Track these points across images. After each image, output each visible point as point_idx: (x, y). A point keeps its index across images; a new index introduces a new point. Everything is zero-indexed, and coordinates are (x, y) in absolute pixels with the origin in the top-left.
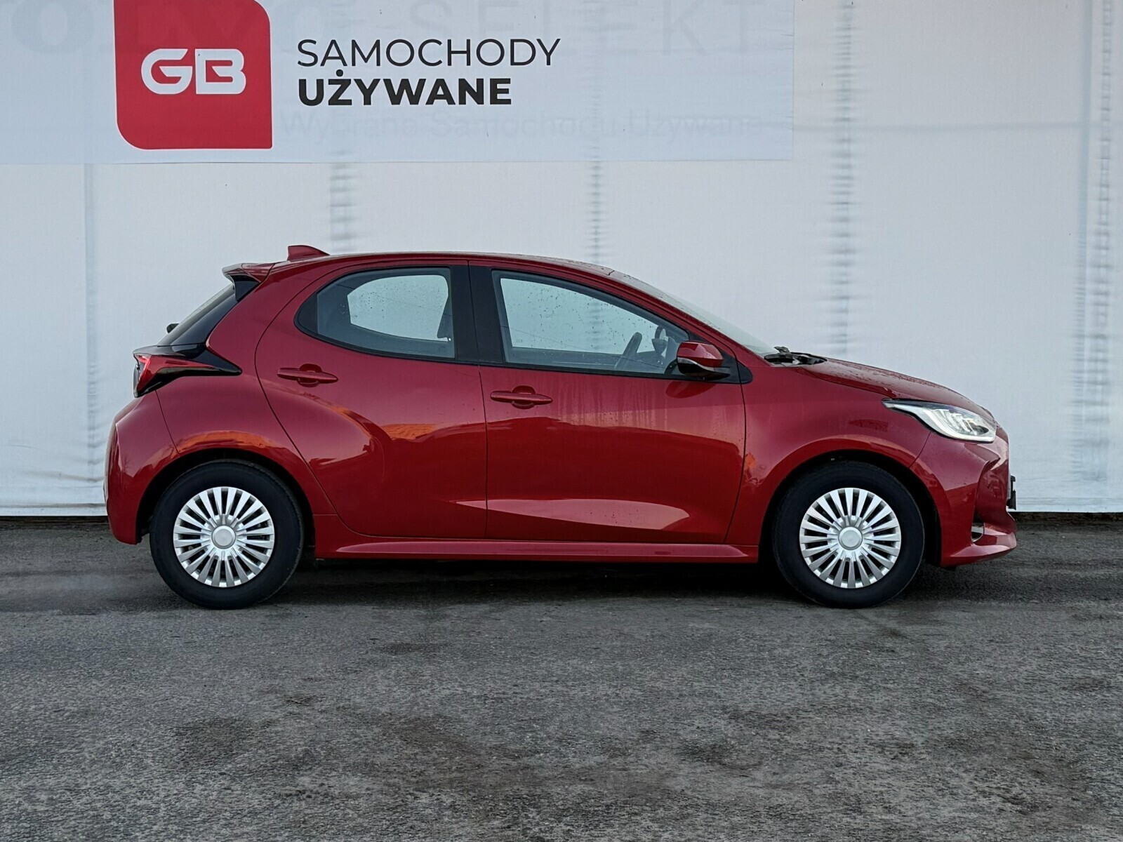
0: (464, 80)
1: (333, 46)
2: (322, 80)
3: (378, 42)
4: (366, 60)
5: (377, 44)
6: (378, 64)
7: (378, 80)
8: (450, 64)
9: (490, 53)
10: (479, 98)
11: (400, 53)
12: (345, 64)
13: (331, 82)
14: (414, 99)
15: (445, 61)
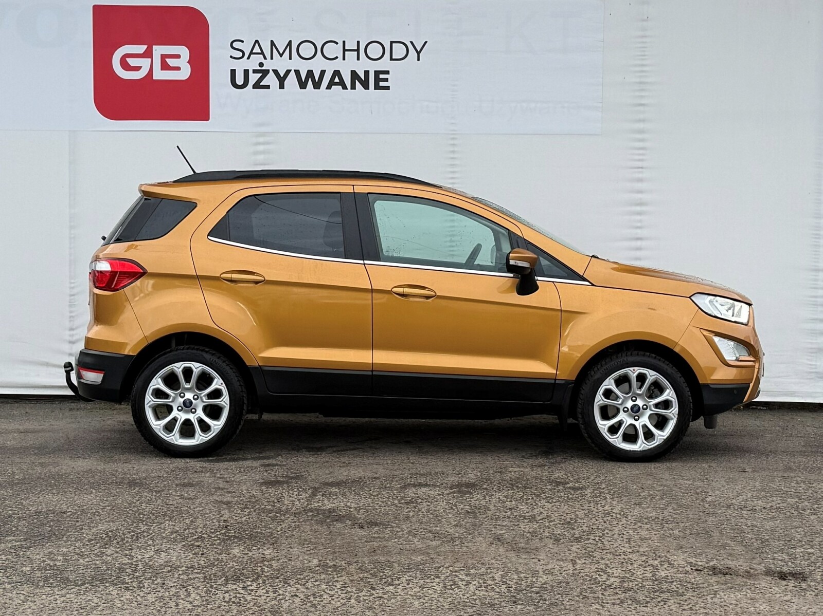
0: (355, 71)
1: (257, 44)
2: (248, 70)
3: (290, 42)
4: (281, 55)
5: (290, 44)
6: (290, 58)
7: (291, 70)
8: (344, 59)
9: (375, 51)
10: (366, 85)
11: (307, 50)
12: (265, 58)
13: (255, 71)
14: (317, 85)
15: (341, 56)
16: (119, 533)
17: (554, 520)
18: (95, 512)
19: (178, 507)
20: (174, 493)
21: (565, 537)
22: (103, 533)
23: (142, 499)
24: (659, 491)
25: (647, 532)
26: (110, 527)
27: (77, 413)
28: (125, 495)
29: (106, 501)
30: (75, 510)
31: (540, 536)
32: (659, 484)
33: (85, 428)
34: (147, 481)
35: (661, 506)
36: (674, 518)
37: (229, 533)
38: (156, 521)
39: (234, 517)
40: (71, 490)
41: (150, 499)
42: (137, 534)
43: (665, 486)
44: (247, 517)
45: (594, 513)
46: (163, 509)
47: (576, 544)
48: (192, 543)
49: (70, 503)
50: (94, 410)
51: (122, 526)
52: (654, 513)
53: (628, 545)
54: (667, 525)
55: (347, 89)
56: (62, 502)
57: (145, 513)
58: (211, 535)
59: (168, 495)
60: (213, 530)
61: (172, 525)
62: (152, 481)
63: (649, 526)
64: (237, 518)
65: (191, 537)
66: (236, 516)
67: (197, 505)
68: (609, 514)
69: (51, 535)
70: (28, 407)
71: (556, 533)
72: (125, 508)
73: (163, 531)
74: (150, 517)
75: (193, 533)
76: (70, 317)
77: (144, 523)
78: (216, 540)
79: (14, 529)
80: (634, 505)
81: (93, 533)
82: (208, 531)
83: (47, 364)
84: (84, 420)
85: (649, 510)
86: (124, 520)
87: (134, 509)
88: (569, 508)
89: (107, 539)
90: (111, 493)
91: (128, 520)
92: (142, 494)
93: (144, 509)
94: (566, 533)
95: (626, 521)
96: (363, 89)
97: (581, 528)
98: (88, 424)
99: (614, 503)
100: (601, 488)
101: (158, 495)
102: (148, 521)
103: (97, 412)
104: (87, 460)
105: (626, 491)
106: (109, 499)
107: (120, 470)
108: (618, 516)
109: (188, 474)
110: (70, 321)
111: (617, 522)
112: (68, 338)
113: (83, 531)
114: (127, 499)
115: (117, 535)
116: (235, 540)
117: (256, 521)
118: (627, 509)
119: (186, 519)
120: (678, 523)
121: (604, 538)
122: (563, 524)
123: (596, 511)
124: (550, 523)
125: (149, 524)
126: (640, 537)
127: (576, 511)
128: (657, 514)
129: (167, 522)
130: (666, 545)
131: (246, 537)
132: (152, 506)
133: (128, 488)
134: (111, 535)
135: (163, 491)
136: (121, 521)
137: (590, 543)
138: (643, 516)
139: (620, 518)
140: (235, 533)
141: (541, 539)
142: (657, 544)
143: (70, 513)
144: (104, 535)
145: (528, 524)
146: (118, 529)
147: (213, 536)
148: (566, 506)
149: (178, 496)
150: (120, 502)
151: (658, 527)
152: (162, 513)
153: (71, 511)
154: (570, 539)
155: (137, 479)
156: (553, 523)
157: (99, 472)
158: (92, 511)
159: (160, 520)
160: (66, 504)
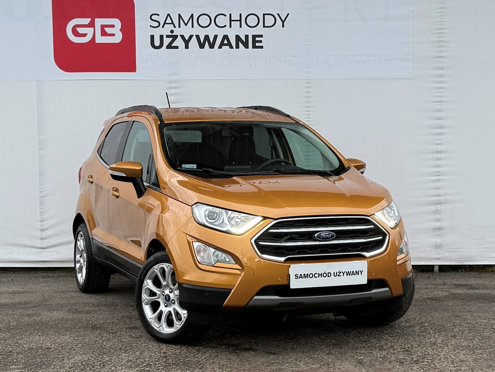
0: (238, 35)
1: (169, 17)
2: (163, 35)
3: (192, 15)
4: (186, 25)
5: (192, 16)
6: (193, 27)
7: (193, 35)
8: (230, 27)
9: (252, 21)
10: (246, 46)
11: (204, 21)
12: (175, 27)
13: (168, 36)
14: (212, 46)
15: (228, 25)
16: (90, 362)
17: (397, 349)
18: (71, 348)
19: (129, 343)
20: (125, 334)
21: (406, 361)
22: (79, 363)
23: (103, 338)
24: (466, 327)
25: (464, 356)
26: (84, 358)
27: (48, 279)
28: (91, 335)
29: (77, 340)
30: (57, 346)
31: (389, 360)
32: (465, 322)
33: (55, 290)
34: (105, 325)
35: (470, 338)
36: (481, 346)
37: (168, 361)
38: (115, 353)
39: (170, 350)
40: (52, 333)
41: (108, 338)
42: (103, 362)
43: (469, 324)
44: (179, 350)
45: (424, 343)
46: (119, 345)
47: (416, 365)
48: (143, 368)
49: (52, 342)
50: (60, 278)
51: (91, 357)
52: (466, 343)
53: (452, 365)
54: (477, 351)
55: (233, 48)
56: (47, 341)
57: (107, 348)
58: (156, 362)
59: (121, 335)
60: (157, 360)
61: (127, 356)
62: (109, 326)
63: (464, 352)
64: (172, 351)
65: (142, 364)
66: (172, 349)
67: (142, 341)
68: (434, 343)
69: (42, 365)
70: (12, 276)
71: (400, 358)
72: (92, 345)
73: (121, 360)
74: (111, 351)
75: (143, 362)
76: (41, 212)
77: (107, 355)
78: (160, 366)
79: (15, 360)
80: (451, 337)
81: (72, 363)
82: (153, 360)
83: (25, 246)
84: (54, 284)
85: (462, 341)
86: (92, 353)
87: (98, 346)
88: (406, 340)
89: (82, 366)
90: (81, 335)
91: (96, 353)
92: (103, 335)
93: (106, 345)
94: (407, 358)
95: (448, 348)
96: (244, 48)
97: (417, 354)
98: (57, 287)
99: (437, 336)
100: (425, 326)
101: (114, 336)
102: (109, 353)
103: (62, 279)
104: (60, 312)
105: (443, 327)
106: (80, 338)
107: (84, 319)
108: (441, 345)
109: (133, 321)
110: (41, 215)
111: (441, 350)
112: (40, 227)
113: (64, 361)
114: (92, 338)
115: (89, 364)
116: (174, 366)
117: (187, 352)
118: (447, 340)
119: (136, 351)
120: (484, 350)
121: (434, 361)
122: (403, 351)
123: (425, 342)
124: (395, 351)
125: (110, 355)
126: (460, 360)
127: (411, 342)
128: (468, 343)
129: (123, 354)
130: (479, 365)
131: (181, 364)
132: (111, 343)
133: (92, 331)
134: (85, 364)
135: (117, 332)
136: (90, 354)
137: (425, 365)
138: (458, 345)
139: (443, 347)
140: (173, 361)
141: (390, 362)
142: (472, 364)
143: (53, 349)
144: (80, 364)
145: (379, 352)
146: (89, 360)
147: (157, 363)
148: (404, 339)
149: (128, 336)
150: (88, 340)
151: (472, 353)
152: (118, 348)
153: (54, 348)
154: (411, 362)
155: (97, 325)
156: (396, 351)
157: (70, 320)
158: (69, 347)
159: (117, 352)
160: (50, 343)
